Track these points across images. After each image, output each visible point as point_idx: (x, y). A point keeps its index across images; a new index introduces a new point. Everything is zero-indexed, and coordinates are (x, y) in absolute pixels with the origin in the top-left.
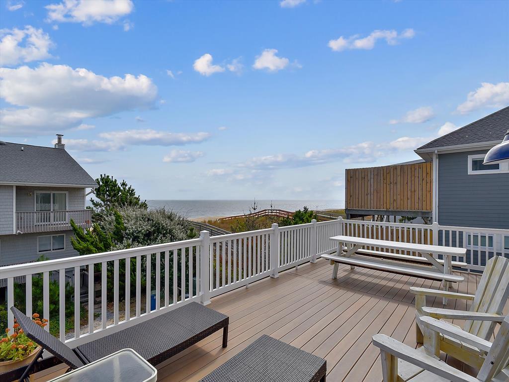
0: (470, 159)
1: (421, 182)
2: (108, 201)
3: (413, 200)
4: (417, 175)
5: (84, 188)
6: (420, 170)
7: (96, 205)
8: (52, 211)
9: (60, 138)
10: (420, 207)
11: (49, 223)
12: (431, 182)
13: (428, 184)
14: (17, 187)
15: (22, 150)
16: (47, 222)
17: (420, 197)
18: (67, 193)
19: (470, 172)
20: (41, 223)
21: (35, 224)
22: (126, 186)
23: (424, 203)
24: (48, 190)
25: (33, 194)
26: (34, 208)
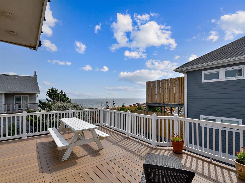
0: (203, 73)
1: (179, 88)
2: (54, 99)
3: (175, 97)
4: (177, 84)
5: (36, 94)
6: (178, 81)
7: (49, 101)
8: (22, 103)
9: (35, 72)
10: (179, 102)
11: (20, 109)
12: (184, 88)
13: (183, 89)
14: (4, 93)
15: (16, 78)
16: (19, 108)
17: (179, 96)
18: (28, 96)
19: (203, 81)
20: (17, 109)
21: (14, 109)
22: (63, 92)
23: (181, 99)
24: (20, 95)
25: (13, 96)
26: (14, 102)
